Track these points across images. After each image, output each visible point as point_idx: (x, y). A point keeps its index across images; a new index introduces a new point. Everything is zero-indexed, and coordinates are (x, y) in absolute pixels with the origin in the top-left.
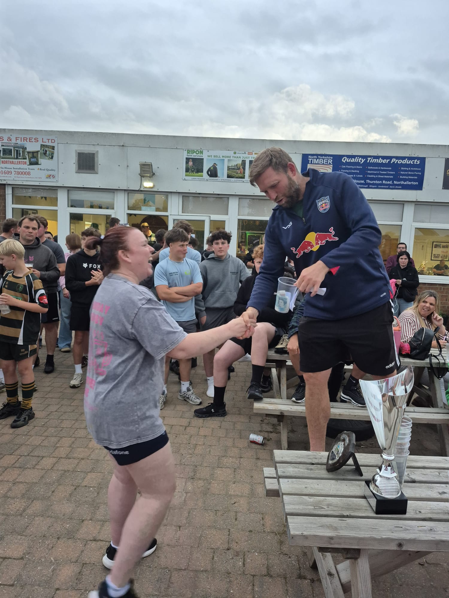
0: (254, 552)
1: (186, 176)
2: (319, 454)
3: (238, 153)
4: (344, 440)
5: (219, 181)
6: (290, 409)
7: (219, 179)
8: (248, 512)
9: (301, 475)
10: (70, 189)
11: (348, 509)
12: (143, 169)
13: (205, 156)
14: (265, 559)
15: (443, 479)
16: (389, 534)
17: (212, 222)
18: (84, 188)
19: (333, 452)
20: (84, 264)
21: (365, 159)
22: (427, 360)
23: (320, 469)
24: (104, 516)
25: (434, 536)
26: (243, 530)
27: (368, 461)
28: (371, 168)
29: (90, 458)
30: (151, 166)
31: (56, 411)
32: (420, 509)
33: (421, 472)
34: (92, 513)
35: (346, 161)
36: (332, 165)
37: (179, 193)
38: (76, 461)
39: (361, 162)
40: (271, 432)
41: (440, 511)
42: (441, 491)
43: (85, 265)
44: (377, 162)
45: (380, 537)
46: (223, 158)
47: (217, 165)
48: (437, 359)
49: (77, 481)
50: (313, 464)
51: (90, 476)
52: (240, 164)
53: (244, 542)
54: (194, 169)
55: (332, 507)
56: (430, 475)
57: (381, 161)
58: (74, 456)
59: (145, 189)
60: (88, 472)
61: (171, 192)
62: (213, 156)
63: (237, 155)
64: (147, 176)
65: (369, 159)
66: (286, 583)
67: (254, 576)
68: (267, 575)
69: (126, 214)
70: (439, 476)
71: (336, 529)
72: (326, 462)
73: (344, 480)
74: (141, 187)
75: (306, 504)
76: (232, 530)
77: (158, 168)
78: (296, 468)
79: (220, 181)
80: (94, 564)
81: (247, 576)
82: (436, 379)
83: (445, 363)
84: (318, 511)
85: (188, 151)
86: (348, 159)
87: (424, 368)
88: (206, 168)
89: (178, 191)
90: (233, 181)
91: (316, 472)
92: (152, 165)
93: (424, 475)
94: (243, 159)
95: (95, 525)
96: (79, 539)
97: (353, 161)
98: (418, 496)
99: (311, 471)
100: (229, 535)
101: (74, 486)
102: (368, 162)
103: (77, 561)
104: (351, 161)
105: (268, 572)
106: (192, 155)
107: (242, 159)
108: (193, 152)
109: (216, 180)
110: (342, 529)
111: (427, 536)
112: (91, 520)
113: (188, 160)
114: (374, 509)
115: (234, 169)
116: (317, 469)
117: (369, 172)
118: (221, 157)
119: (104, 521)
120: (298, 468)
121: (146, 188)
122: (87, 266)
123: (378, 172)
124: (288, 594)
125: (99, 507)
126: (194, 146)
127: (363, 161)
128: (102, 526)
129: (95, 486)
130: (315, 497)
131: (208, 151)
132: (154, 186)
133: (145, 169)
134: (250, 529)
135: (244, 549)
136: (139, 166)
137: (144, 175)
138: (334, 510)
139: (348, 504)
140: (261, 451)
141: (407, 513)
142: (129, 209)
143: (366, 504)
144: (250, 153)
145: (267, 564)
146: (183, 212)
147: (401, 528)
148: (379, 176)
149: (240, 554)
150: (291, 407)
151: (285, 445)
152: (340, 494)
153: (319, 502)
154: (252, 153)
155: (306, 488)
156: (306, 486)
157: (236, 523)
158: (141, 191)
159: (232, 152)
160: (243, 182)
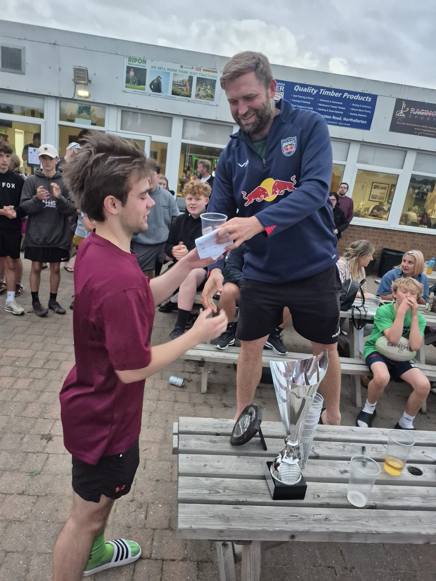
0: (158, 503)
1: (126, 87)
2: (226, 422)
3: (185, 67)
4: (251, 414)
5: (163, 97)
8: (158, 460)
9: (203, 449)
11: (245, 493)
12: (77, 74)
13: (148, 66)
14: (169, 511)
15: (346, 454)
16: (283, 525)
17: (154, 144)
18: (9, 90)
19: (239, 424)
21: (317, 90)
22: (350, 311)
23: (224, 441)
24: (4, 465)
25: (328, 527)
26: (149, 480)
27: (275, 430)
28: (323, 100)
30: (86, 72)
32: (318, 492)
33: (326, 445)
35: (298, 90)
36: (283, 93)
37: (118, 106)
39: (313, 93)
40: (193, 373)
41: (338, 495)
42: (342, 469)
44: (329, 95)
45: (273, 530)
46: (168, 71)
47: (161, 79)
48: (359, 310)
50: (218, 434)
52: (187, 81)
53: (150, 493)
54: (136, 80)
55: (229, 491)
56: (335, 450)
57: (333, 94)
59: (79, 99)
61: (109, 105)
62: (157, 68)
63: (184, 69)
64: (82, 84)
65: (322, 90)
67: (154, 529)
68: (168, 529)
69: (57, 126)
70: (343, 450)
71: (227, 519)
72: (232, 432)
74: (74, 95)
75: (202, 487)
76: (139, 479)
77: (95, 74)
79: (164, 97)
81: (148, 530)
82: (355, 329)
83: (366, 315)
84: (213, 496)
85: (129, 58)
86: (300, 88)
87: (345, 318)
88: (148, 81)
89: (116, 104)
90: (178, 99)
91: (219, 444)
92: (87, 71)
93: (329, 448)
94: (191, 75)
97: (306, 91)
98: (319, 475)
99: (215, 444)
102: (320, 93)
104: (304, 91)
105: (169, 525)
106: (134, 63)
107: (189, 75)
108: (135, 60)
109: (160, 95)
110: (234, 520)
111: (320, 528)
113: (129, 69)
114: (272, 495)
115: (180, 85)
116: (221, 441)
117: (320, 105)
118: (166, 69)
119: (3, 470)
120: (201, 440)
121: (80, 97)
123: (329, 106)
124: (186, 549)
126: (136, 53)
127: (315, 92)
130: (212, 478)
131: (152, 61)
132: (90, 95)
133: (79, 75)
134: (158, 478)
135: (148, 500)
136: (73, 71)
137: (78, 81)
138: (230, 495)
139: (246, 487)
140: (180, 393)
141: (305, 498)
142: (61, 119)
143: (265, 487)
144: (198, 69)
145: (170, 517)
146: (121, 129)
147: (296, 518)
148: (330, 111)
149: (144, 505)
150: (213, 352)
151: (204, 388)
152: (240, 474)
153: (216, 484)
154: (201, 69)
155: (205, 465)
156: (205, 463)
157: (144, 471)
158: (75, 100)
159: (179, 65)
160: (189, 101)
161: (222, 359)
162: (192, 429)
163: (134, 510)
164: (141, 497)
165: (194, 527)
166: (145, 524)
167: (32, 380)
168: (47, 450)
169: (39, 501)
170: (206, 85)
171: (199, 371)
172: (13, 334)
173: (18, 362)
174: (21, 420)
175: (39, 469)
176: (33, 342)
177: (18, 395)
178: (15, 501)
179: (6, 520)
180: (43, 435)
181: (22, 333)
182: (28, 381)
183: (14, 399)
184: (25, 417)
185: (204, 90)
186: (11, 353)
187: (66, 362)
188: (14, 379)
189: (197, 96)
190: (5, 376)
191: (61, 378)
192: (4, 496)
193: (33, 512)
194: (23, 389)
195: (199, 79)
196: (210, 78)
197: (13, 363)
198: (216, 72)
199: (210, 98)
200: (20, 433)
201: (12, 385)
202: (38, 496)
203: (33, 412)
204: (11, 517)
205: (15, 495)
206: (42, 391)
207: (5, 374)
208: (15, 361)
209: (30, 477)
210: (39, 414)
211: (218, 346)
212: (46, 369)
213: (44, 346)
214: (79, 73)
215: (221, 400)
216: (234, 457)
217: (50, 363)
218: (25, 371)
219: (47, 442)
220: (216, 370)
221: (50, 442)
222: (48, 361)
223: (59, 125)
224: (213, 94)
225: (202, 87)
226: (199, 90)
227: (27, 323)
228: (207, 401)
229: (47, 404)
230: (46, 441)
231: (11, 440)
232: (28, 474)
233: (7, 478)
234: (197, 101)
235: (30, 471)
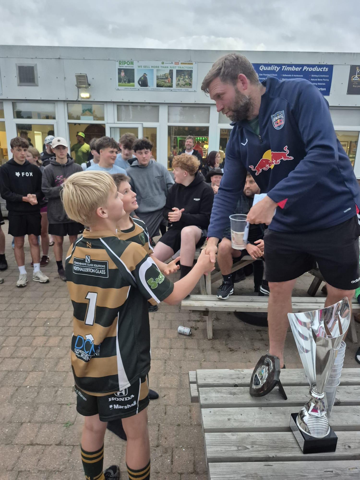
0: (181, 447)
1: (119, 86)
2: (242, 372)
3: (165, 63)
4: (268, 365)
5: (149, 90)
10: (14, 102)
11: (274, 448)
12: (79, 80)
13: (135, 67)
14: (192, 455)
17: (145, 129)
18: (27, 100)
19: (256, 375)
20: (16, 173)
21: (280, 68)
23: (244, 393)
24: (42, 417)
26: (171, 425)
27: (291, 378)
28: (285, 75)
29: (33, 357)
30: (86, 78)
31: (5, 310)
32: (349, 443)
33: (345, 390)
34: (31, 414)
35: (263, 70)
37: (114, 102)
38: (19, 361)
39: (277, 70)
40: (198, 321)
43: (18, 174)
44: (290, 70)
46: (152, 68)
47: (147, 75)
49: (19, 381)
50: (236, 386)
51: (31, 375)
52: (168, 74)
53: (173, 438)
54: (126, 79)
55: (257, 446)
56: (354, 395)
57: (294, 69)
58: (18, 355)
59: (83, 100)
60: (30, 371)
61: (106, 102)
62: (143, 67)
63: (165, 65)
64: (84, 87)
65: (283, 67)
67: (181, 474)
68: (193, 472)
69: (67, 124)
71: (261, 479)
72: (250, 382)
74: (78, 98)
75: (229, 443)
76: (161, 425)
77: (93, 79)
78: (219, 392)
79: (150, 90)
80: (29, 471)
81: (175, 474)
84: (241, 453)
85: (119, 62)
86: (265, 67)
88: (137, 79)
89: (112, 101)
90: (162, 90)
91: (239, 396)
92: (87, 76)
93: (349, 393)
94: (171, 69)
95: (33, 427)
96: (17, 444)
97: (269, 70)
98: (344, 424)
99: (235, 396)
100: (159, 430)
101: (16, 387)
103: (13, 469)
104: (268, 69)
105: (194, 469)
106: (123, 65)
107: (169, 69)
108: (125, 63)
109: (147, 89)
112: (30, 422)
113: (120, 70)
114: (302, 449)
115: (162, 78)
116: (240, 392)
118: (150, 67)
119: (42, 423)
120: (221, 392)
121: (83, 98)
122: (19, 175)
125: (38, 408)
126: (124, 58)
127: (278, 69)
128: (40, 428)
129: (36, 385)
130: (238, 433)
131: (138, 62)
132: (90, 96)
133: (81, 80)
134: (179, 423)
135: (172, 444)
136: (75, 78)
137: (80, 86)
138: (260, 451)
141: (337, 450)
142: (69, 118)
143: (292, 440)
144: (177, 63)
145: (194, 461)
146: (118, 120)
147: (331, 473)
149: (169, 450)
150: (215, 302)
151: (210, 334)
152: (265, 426)
153: (243, 440)
154: (179, 63)
155: (229, 419)
156: (229, 417)
157: (166, 417)
158: (79, 101)
159: (160, 62)
160: (172, 91)
161: (225, 308)
162: (210, 381)
163: (160, 455)
164: (165, 442)
166: (172, 469)
167: (61, 338)
169: (74, 450)
170: (185, 76)
171: (204, 319)
172: (43, 299)
173: (49, 322)
174: (54, 375)
175: (73, 420)
176: (60, 304)
177: (51, 352)
178: (54, 452)
179: (47, 471)
181: (51, 297)
182: (58, 339)
183: (48, 356)
184: (57, 372)
185: (183, 80)
186: (43, 315)
188: (46, 337)
189: (178, 85)
190: (39, 336)
192: (44, 447)
193: (70, 461)
194: (55, 347)
195: (178, 71)
196: (187, 69)
197: (45, 324)
198: (192, 64)
199: (188, 86)
200: (54, 387)
201: (45, 344)
202: (74, 446)
203: (64, 367)
204: (50, 468)
205: (54, 445)
207: (39, 334)
208: (46, 322)
209: (65, 427)
210: (69, 368)
211: (220, 297)
214: (80, 79)
215: (226, 345)
216: (256, 409)
218: (56, 330)
220: (218, 317)
223: (68, 123)
224: (190, 82)
225: (181, 78)
226: (179, 80)
227: (55, 288)
228: (214, 346)
231: (47, 393)
232: (63, 425)
233: (46, 429)
234: (178, 90)
235: (65, 422)
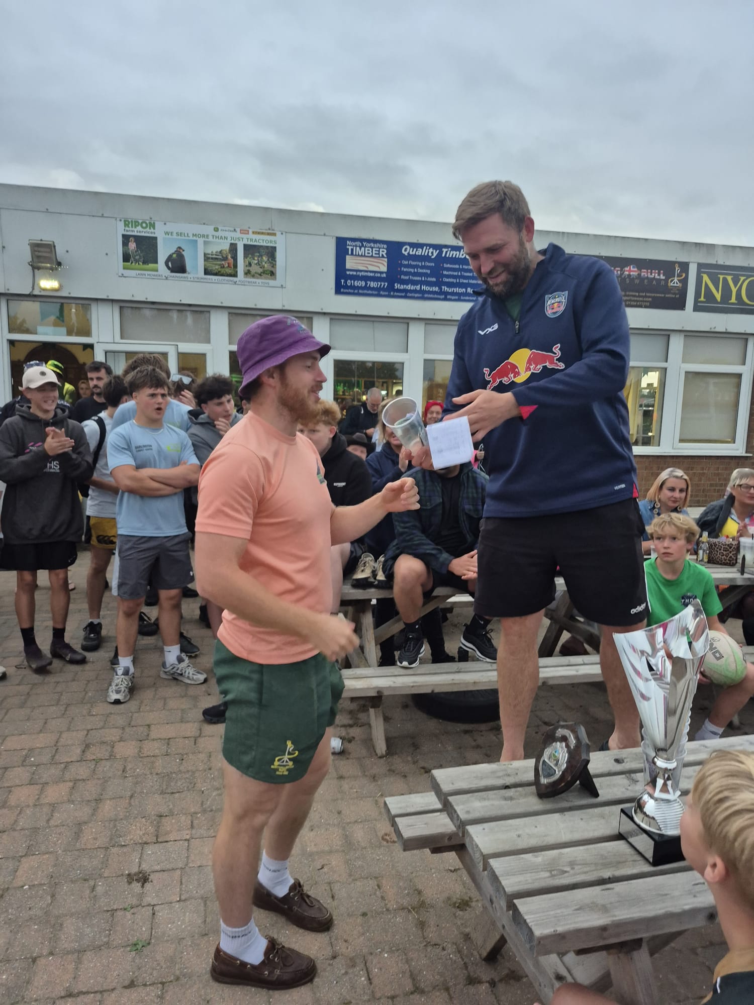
0: (380, 952)
1: (124, 268)
3: (221, 230)
5: (189, 279)
6: (392, 685)
7: (189, 276)
8: (350, 880)
9: (499, 813)
11: (606, 865)
12: (37, 253)
13: (159, 232)
14: (403, 961)
16: (691, 900)
17: (182, 356)
19: (544, 761)
21: (438, 251)
23: (526, 795)
24: (77, 941)
27: (600, 765)
28: (449, 266)
29: (18, 828)
30: (53, 249)
34: (50, 938)
35: (409, 253)
36: (386, 260)
37: (113, 301)
39: (433, 255)
40: (351, 726)
44: (457, 256)
46: (195, 238)
47: (184, 251)
50: (507, 787)
51: (26, 864)
52: (228, 251)
53: (359, 937)
54: (140, 256)
55: (580, 867)
57: (463, 255)
59: (43, 293)
60: (21, 857)
61: (97, 300)
62: (175, 234)
63: (220, 234)
64: (46, 268)
65: (445, 250)
66: (451, 998)
67: (393, 998)
68: (415, 991)
69: (5, 342)
71: (605, 909)
73: (570, 809)
74: (33, 289)
75: (534, 869)
77: (67, 252)
78: (485, 799)
79: (192, 279)
81: (382, 1000)
84: (559, 879)
85: (125, 221)
86: (411, 249)
88: (162, 256)
89: (110, 298)
90: (216, 281)
91: (520, 801)
92: (55, 246)
94: (233, 242)
95: (62, 963)
96: (36, 1000)
97: (420, 254)
99: (513, 801)
102: (443, 255)
104: (417, 253)
105: (414, 985)
106: (133, 229)
107: (229, 241)
108: (136, 224)
109: (184, 277)
110: (616, 907)
112: (51, 954)
113: (126, 239)
114: (651, 860)
115: (216, 259)
116: (520, 795)
117: (445, 273)
118: (191, 235)
119: (79, 952)
120: (488, 799)
121: (45, 290)
123: (459, 274)
125: (61, 925)
126: (134, 213)
127: (435, 254)
128: (79, 961)
129: (43, 882)
130: (542, 852)
131: (165, 224)
132: (61, 286)
133: (40, 254)
134: (364, 910)
135: (361, 950)
136: (28, 248)
137: (40, 265)
138: (586, 872)
139: (602, 855)
140: (342, 763)
142: (11, 331)
143: (629, 850)
144: (245, 232)
145: (410, 971)
146: (122, 338)
148: (462, 281)
149: (358, 961)
151: (381, 746)
153: (555, 860)
154: (248, 231)
155: (519, 836)
156: (518, 833)
157: (335, 903)
158: (35, 296)
159: (212, 228)
160: (235, 283)
161: (413, 687)
162: (464, 785)
163: (343, 971)
164: (347, 948)
165: (560, 929)
166: (373, 992)
167: (71, 784)
168: (148, 900)
169: (167, 991)
170: (261, 256)
171: (360, 721)
172: (5, 711)
173: (33, 757)
174: (79, 856)
175: (146, 936)
176: (47, 719)
177: (57, 815)
180: (129, 875)
181: (22, 706)
182: (64, 788)
183: (52, 823)
184: (84, 850)
185: (258, 264)
187: (122, 744)
188: (37, 787)
189: (247, 273)
190: (19, 786)
191: (123, 771)
192: (98, 996)
194: (62, 803)
195: (247, 248)
196: (265, 244)
197: (24, 761)
198: (275, 234)
199: (269, 276)
200: (85, 880)
201: (38, 799)
202: (163, 983)
203: (95, 839)
205: (120, 989)
206: (98, 800)
207: (17, 782)
208: (26, 757)
209: (134, 952)
210: (108, 840)
211: (405, 663)
212: (91, 761)
213: (70, 722)
214: (39, 251)
215: (415, 763)
216: (557, 816)
217: (92, 749)
218: (54, 771)
219: (143, 886)
221: (148, 886)
222: (87, 746)
223: (8, 340)
224: (273, 269)
225: (254, 259)
226: (250, 264)
227: (24, 689)
228: (393, 768)
229: (116, 820)
230: (139, 885)
231: (73, 895)
232: (129, 949)
233: (92, 964)
234: (249, 282)
235: (130, 942)
